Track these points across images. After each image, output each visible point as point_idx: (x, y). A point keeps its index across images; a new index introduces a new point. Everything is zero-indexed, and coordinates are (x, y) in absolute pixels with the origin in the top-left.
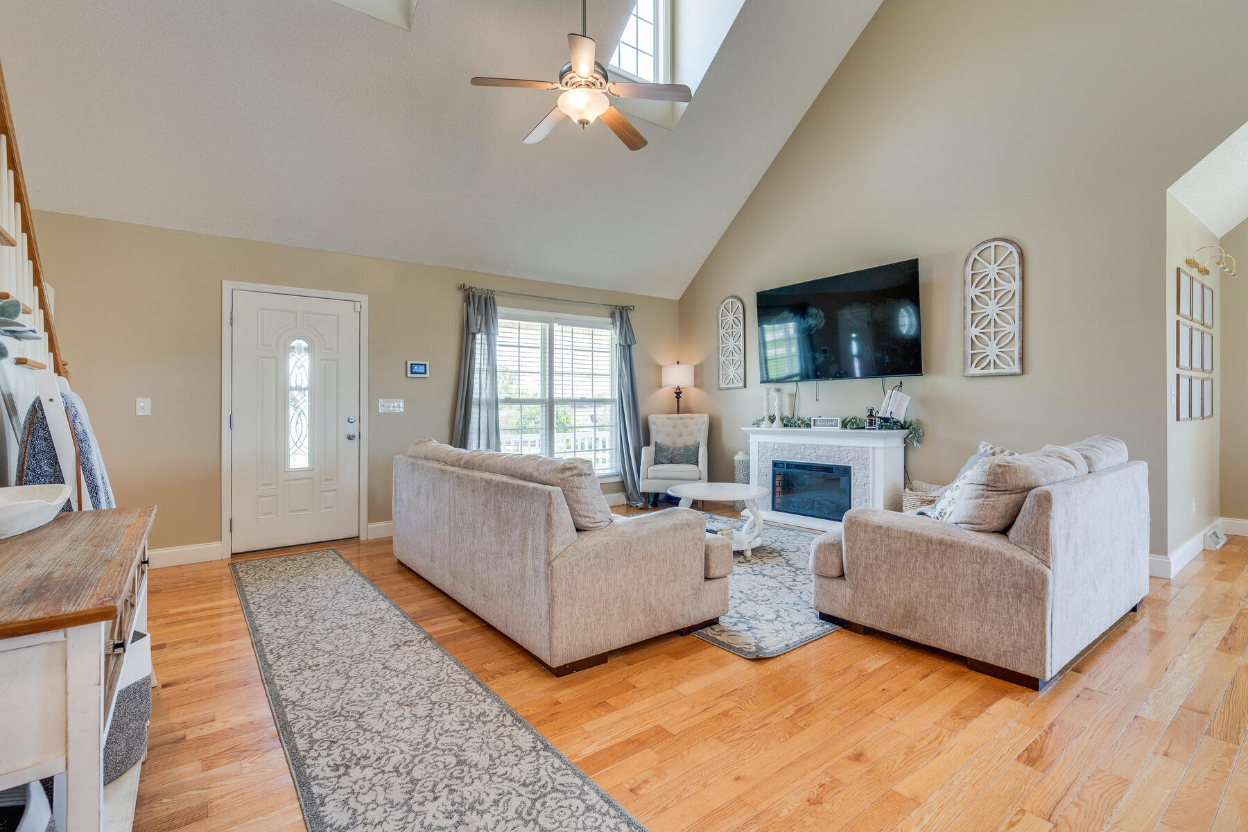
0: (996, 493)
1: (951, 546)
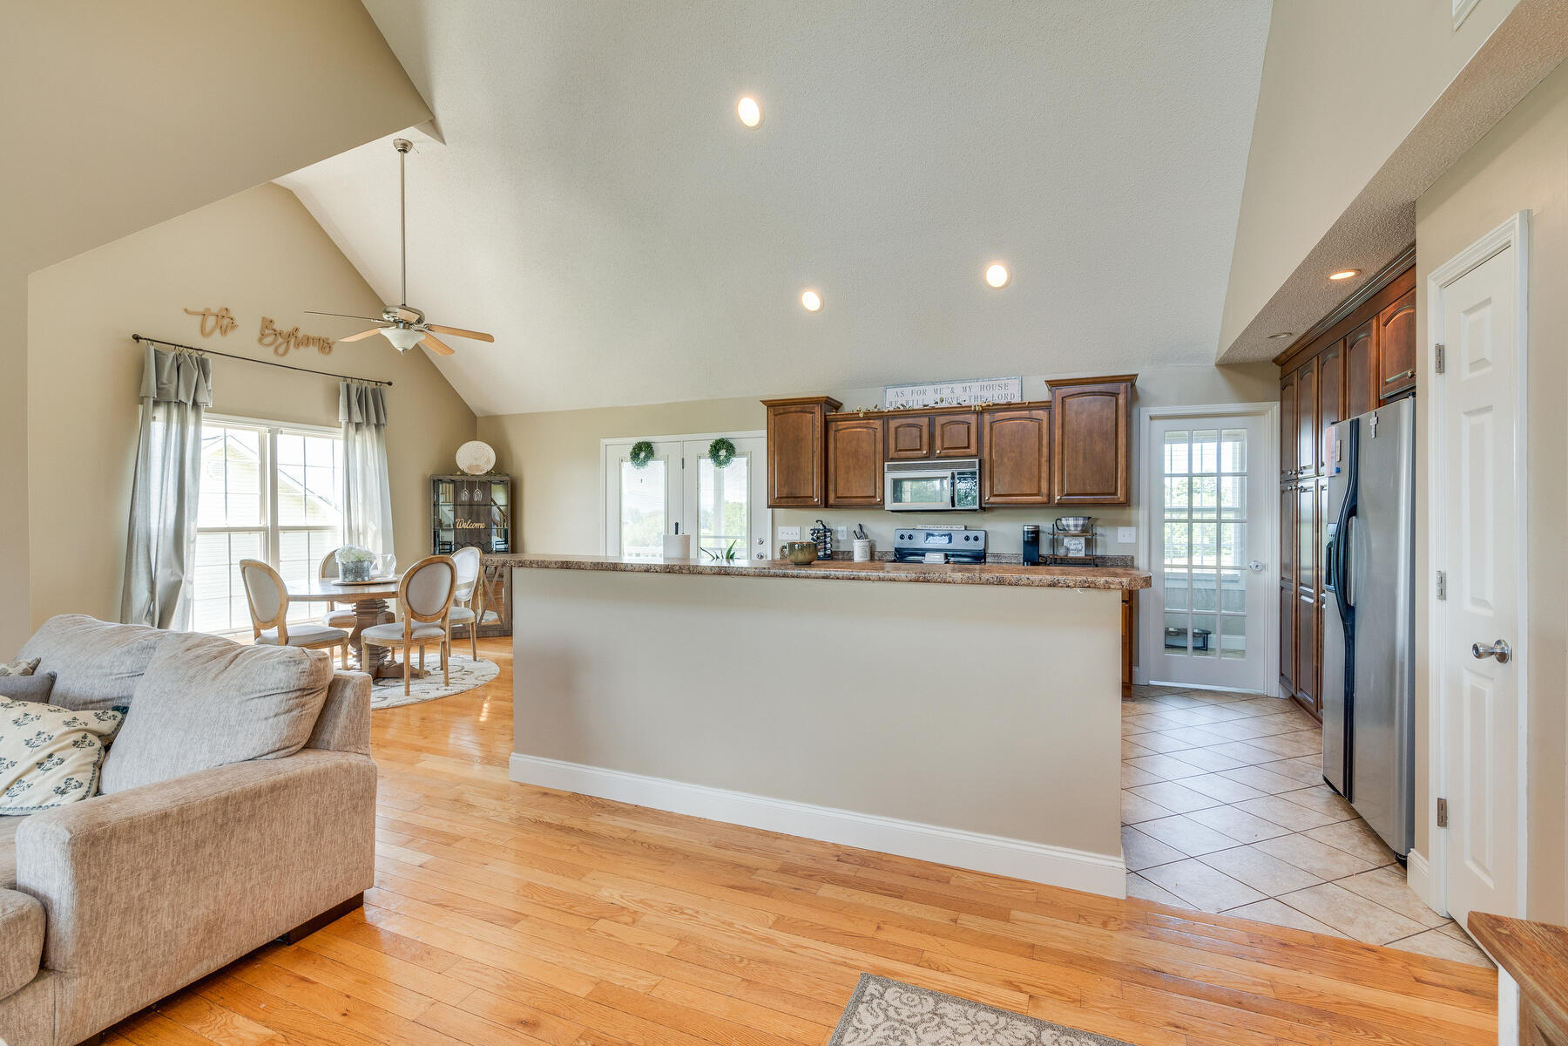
0: (312, 696)
1: (286, 786)
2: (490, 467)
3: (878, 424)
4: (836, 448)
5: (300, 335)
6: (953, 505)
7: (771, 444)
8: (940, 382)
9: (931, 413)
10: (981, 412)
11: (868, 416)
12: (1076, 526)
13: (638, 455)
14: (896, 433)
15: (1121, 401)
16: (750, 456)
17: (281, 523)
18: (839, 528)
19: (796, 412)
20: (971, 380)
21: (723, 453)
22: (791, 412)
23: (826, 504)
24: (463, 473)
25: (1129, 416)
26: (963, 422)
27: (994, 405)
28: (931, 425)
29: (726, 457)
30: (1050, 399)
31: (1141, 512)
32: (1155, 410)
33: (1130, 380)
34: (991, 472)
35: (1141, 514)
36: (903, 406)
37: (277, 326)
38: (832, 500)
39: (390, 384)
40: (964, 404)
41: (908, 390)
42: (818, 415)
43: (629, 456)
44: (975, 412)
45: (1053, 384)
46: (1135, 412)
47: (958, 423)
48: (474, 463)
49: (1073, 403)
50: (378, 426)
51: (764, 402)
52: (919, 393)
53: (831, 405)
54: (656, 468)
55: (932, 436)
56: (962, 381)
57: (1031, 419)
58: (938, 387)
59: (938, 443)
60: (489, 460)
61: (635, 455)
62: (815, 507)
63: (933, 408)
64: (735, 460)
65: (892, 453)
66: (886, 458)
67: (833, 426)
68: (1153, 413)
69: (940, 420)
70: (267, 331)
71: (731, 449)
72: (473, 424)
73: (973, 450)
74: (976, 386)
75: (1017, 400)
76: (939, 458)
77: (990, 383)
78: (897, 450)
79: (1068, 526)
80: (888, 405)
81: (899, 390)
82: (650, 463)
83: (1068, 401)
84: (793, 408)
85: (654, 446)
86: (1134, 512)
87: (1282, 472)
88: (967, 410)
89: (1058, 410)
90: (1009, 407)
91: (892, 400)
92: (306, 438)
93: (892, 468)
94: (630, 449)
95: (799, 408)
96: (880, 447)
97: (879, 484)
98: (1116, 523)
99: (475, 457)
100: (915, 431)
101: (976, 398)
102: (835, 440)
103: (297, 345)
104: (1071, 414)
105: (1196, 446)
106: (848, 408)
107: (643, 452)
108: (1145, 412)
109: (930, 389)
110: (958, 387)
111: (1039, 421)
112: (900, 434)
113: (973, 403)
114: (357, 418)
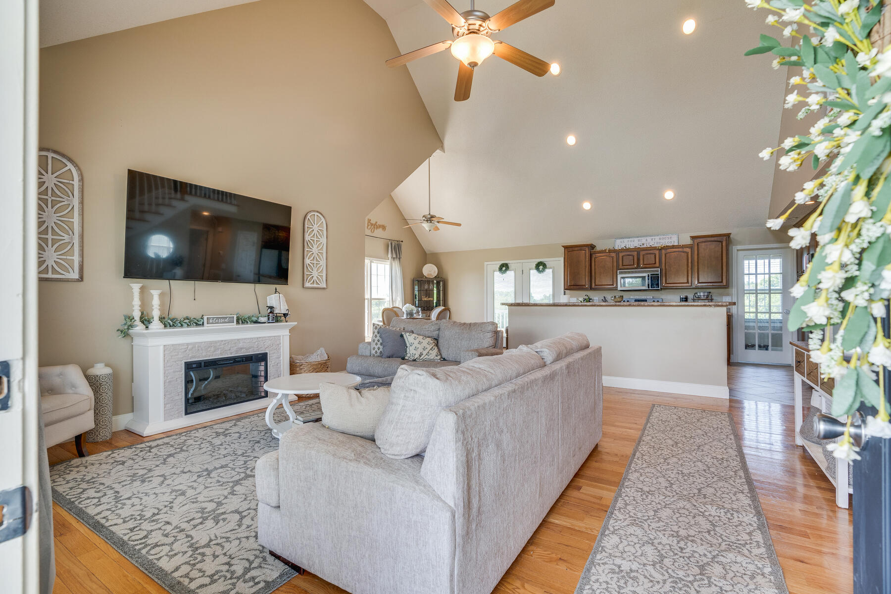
2: (436, 274)
3: (613, 255)
4: (595, 265)
5: (377, 224)
6: (649, 288)
7: (566, 263)
8: (641, 237)
9: (638, 250)
10: (660, 249)
11: (610, 251)
12: (704, 296)
13: (502, 269)
14: (622, 259)
15: (724, 244)
16: (553, 268)
17: (373, 297)
18: (595, 298)
19: (577, 250)
20: (655, 235)
21: (541, 267)
22: (575, 250)
23: (591, 289)
24: (426, 277)
25: (727, 250)
26: (652, 254)
27: (667, 246)
28: (638, 255)
29: (542, 269)
30: (692, 243)
31: (733, 290)
32: (739, 247)
33: (728, 236)
34: (666, 274)
35: (734, 291)
36: (625, 247)
37: (372, 222)
38: (593, 286)
39: (402, 242)
40: (653, 246)
41: (626, 240)
42: (587, 251)
43: (498, 269)
44: (658, 249)
45: (693, 238)
46: (730, 248)
47: (650, 254)
48: (430, 273)
49: (703, 246)
50: (399, 258)
51: (563, 246)
52: (631, 241)
53: (592, 247)
54: (510, 274)
55: (638, 260)
56: (651, 236)
57: (684, 252)
58: (640, 238)
59: (641, 262)
60: (435, 272)
61: (500, 269)
62: (586, 289)
63: (639, 248)
64: (547, 270)
65: (621, 266)
66: (618, 268)
67: (594, 256)
68: (738, 248)
69: (642, 253)
70: (369, 224)
71: (545, 266)
72: (426, 257)
73: (657, 265)
74: (657, 238)
75: (676, 244)
76: (642, 268)
77: (664, 237)
78: (623, 265)
79: (700, 295)
80: (617, 246)
81: (622, 240)
82: (508, 272)
83: (700, 244)
84: (576, 249)
85: (509, 265)
86: (730, 290)
87: (798, 272)
88: (655, 248)
89: (696, 248)
90: (673, 247)
91: (620, 244)
92: (378, 265)
93: (621, 273)
94: (498, 266)
95: (579, 248)
96: (615, 264)
97: (615, 280)
98: (722, 295)
99: (430, 271)
100: (631, 257)
101: (657, 243)
102: (595, 262)
103: (377, 228)
104: (701, 250)
105: (759, 261)
106: (598, 248)
107: (504, 268)
108: (734, 248)
109: (636, 239)
110: (649, 239)
111: (687, 253)
112: (624, 259)
113: (656, 245)
114: (394, 256)
